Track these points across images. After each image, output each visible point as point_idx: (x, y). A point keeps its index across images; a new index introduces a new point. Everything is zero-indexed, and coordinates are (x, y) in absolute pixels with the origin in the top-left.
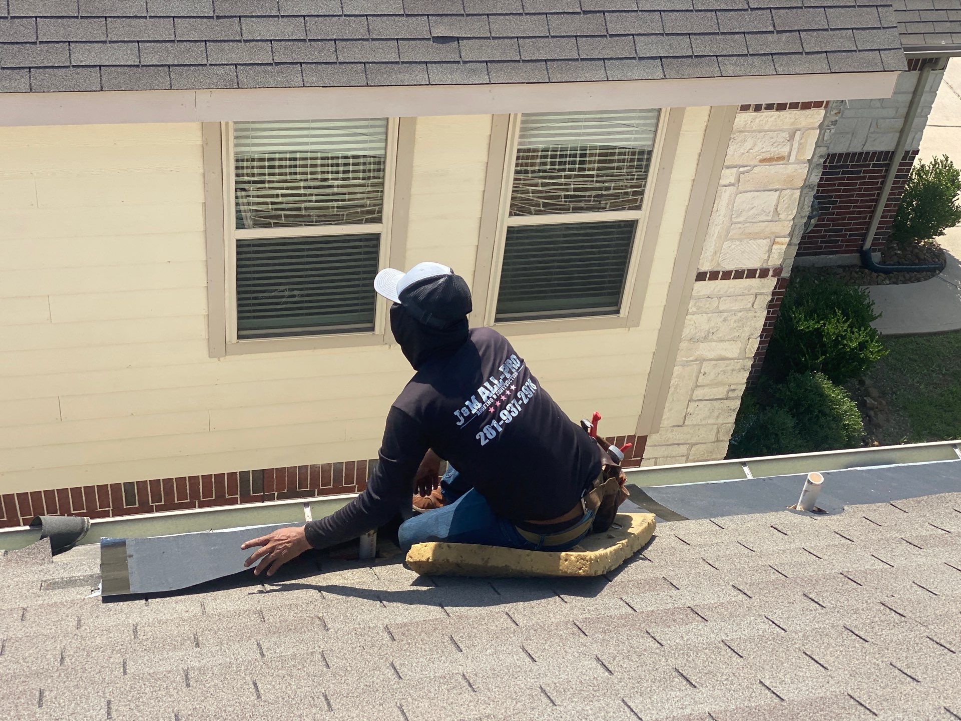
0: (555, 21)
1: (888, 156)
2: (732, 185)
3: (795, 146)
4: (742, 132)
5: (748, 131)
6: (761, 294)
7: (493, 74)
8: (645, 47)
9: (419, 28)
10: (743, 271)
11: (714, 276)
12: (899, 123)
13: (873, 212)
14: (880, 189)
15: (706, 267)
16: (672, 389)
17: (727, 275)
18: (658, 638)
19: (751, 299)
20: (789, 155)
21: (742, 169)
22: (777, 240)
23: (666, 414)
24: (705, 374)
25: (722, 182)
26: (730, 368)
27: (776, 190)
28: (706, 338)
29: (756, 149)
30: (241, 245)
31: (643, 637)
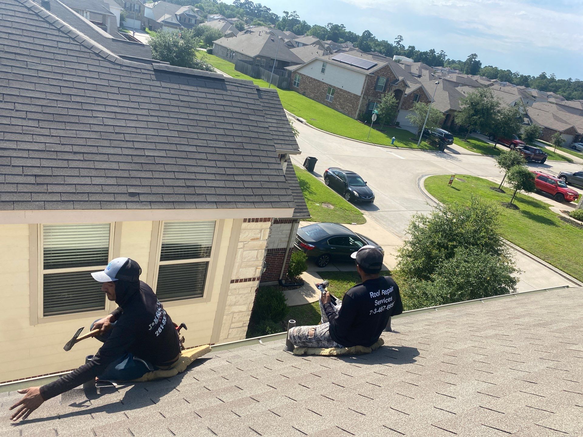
0: (176, 189)
1: (285, 249)
2: (242, 248)
3: (262, 235)
4: (244, 230)
5: (246, 229)
6: (253, 287)
7: (153, 206)
8: (209, 199)
9: (123, 189)
10: (247, 279)
11: (237, 281)
12: (287, 239)
13: (282, 268)
14: (283, 260)
15: (234, 278)
16: (223, 325)
17: (241, 281)
18: (237, 414)
19: (250, 290)
20: (260, 238)
21: (245, 243)
22: (258, 267)
23: (221, 335)
24: (235, 318)
25: (238, 247)
26: (244, 315)
27: (257, 250)
28: (235, 305)
29: (249, 236)
30: (45, 276)
31: (230, 414)
